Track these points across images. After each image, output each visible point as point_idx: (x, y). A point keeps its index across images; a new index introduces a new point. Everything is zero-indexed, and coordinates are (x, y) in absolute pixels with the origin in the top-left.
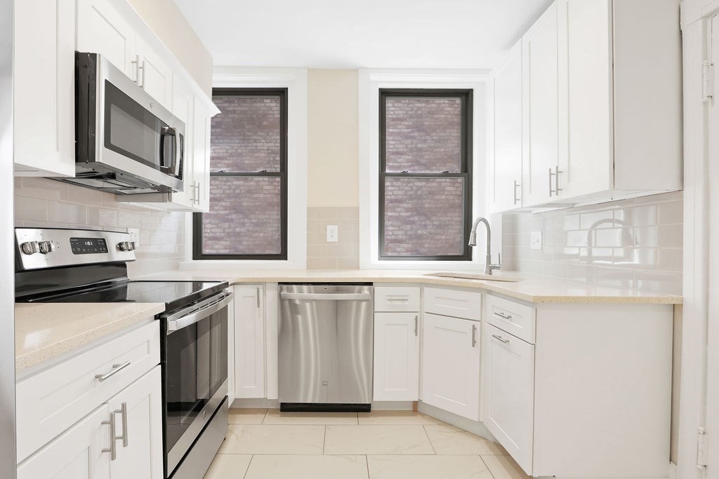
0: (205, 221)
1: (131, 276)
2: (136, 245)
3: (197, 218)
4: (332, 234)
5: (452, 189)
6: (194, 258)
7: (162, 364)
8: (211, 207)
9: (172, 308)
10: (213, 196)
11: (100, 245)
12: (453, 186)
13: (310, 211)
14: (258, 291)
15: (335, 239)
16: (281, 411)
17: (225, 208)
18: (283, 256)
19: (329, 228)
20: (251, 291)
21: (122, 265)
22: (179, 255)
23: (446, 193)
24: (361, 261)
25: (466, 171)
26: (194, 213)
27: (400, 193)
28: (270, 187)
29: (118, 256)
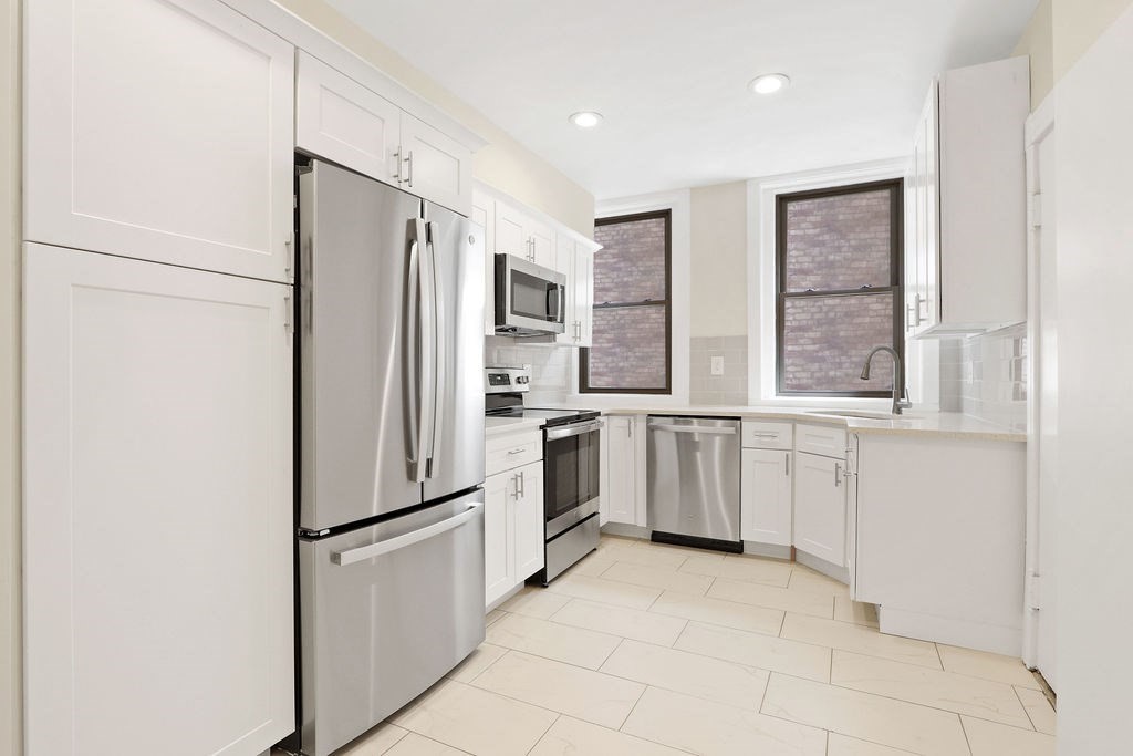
0: (590, 355)
1: (525, 406)
2: (530, 379)
3: (583, 352)
4: (718, 366)
5: (880, 306)
6: (580, 392)
7: (544, 460)
8: (595, 340)
9: (551, 423)
10: (596, 328)
11: (505, 380)
12: (881, 303)
13: (694, 341)
14: (630, 423)
15: (721, 371)
16: (652, 540)
17: (609, 341)
18: (667, 390)
19: (714, 359)
20: (623, 421)
21: (518, 396)
22: (566, 390)
23: (871, 313)
24: (750, 397)
25: (897, 284)
26: (580, 348)
27: (804, 316)
28: (656, 314)
29: (516, 388)
